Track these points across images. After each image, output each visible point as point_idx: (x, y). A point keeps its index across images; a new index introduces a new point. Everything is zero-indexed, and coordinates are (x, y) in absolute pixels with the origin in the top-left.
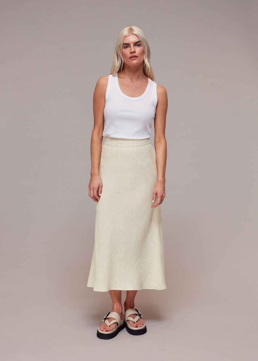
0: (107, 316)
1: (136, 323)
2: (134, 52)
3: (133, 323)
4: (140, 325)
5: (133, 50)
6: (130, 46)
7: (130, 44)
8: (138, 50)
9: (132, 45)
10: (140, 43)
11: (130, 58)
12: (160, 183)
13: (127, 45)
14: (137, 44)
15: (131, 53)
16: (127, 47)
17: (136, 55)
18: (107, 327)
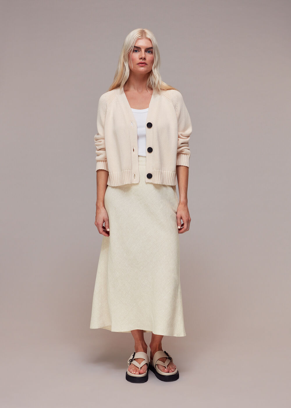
0: (133, 357)
1: (167, 368)
2: (145, 59)
3: (164, 368)
4: (171, 370)
5: (143, 56)
6: (141, 51)
7: (142, 48)
8: (149, 56)
9: (143, 50)
10: (152, 49)
11: (138, 64)
12: (183, 205)
13: (137, 49)
14: (149, 50)
15: (141, 58)
16: (136, 51)
17: (146, 62)
18: (138, 369)
